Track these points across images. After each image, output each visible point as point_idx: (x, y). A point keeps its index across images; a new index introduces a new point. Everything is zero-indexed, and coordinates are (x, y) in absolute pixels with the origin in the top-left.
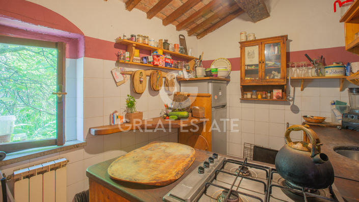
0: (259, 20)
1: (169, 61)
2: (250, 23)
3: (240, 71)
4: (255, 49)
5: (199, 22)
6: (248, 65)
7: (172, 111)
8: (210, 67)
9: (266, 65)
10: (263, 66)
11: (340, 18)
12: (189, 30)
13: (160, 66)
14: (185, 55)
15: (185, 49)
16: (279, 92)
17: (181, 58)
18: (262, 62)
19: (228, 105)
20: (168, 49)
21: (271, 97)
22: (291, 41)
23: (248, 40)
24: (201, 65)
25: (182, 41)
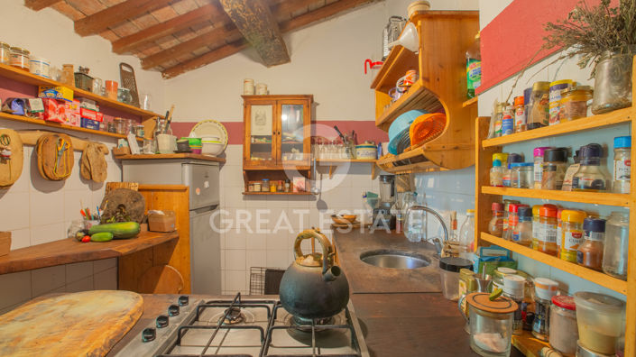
0: (275, 65)
1: (93, 116)
2: (260, 66)
3: (242, 146)
4: (267, 110)
5: (166, 45)
6: (256, 137)
7: (101, 223)
8: (188, 135)
9: (283, 137)
10: (279, 138)
11: (370, 83)
12: (144, 56)
13: (66, 124)
14: (133, 107)
15: (135, 94)
16: (301, 182)
17: (124, 112)
18: (277, 132)
19: (221, 205)
20: (89, 90)
21: (291, 189)
22: (318, 104)
23: (257, 94)
24: (169, 129)
25: (127, 76)
